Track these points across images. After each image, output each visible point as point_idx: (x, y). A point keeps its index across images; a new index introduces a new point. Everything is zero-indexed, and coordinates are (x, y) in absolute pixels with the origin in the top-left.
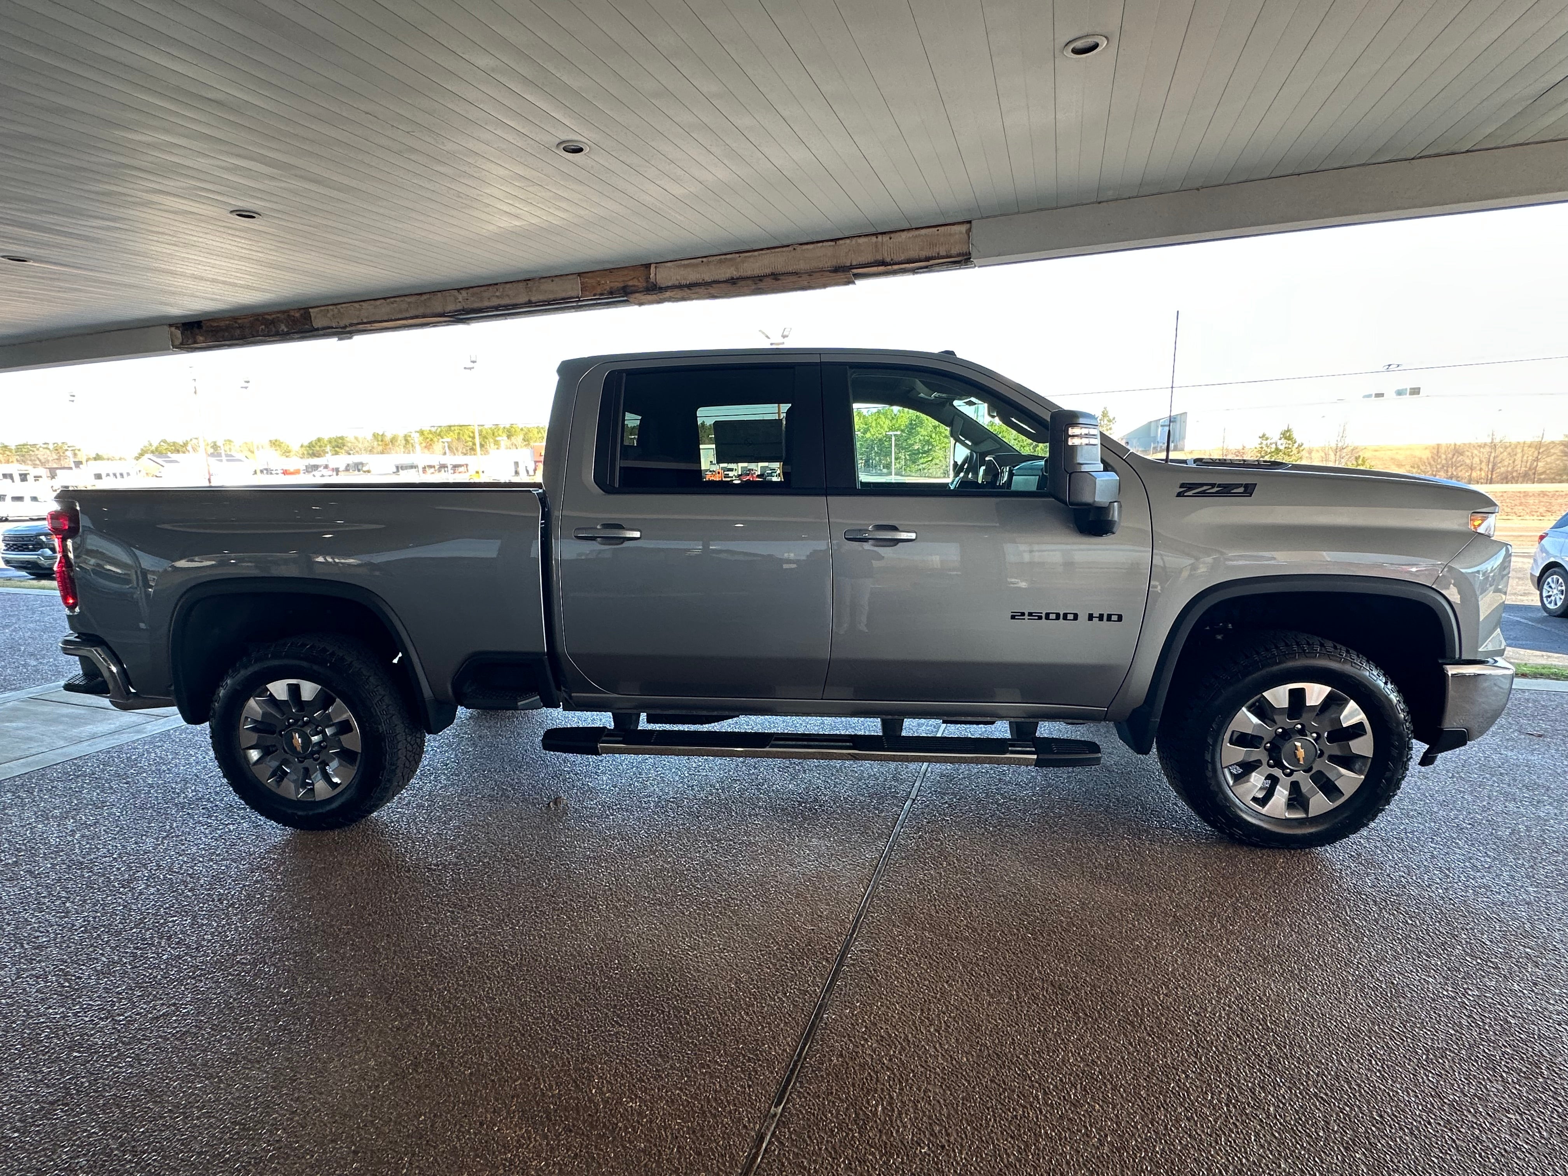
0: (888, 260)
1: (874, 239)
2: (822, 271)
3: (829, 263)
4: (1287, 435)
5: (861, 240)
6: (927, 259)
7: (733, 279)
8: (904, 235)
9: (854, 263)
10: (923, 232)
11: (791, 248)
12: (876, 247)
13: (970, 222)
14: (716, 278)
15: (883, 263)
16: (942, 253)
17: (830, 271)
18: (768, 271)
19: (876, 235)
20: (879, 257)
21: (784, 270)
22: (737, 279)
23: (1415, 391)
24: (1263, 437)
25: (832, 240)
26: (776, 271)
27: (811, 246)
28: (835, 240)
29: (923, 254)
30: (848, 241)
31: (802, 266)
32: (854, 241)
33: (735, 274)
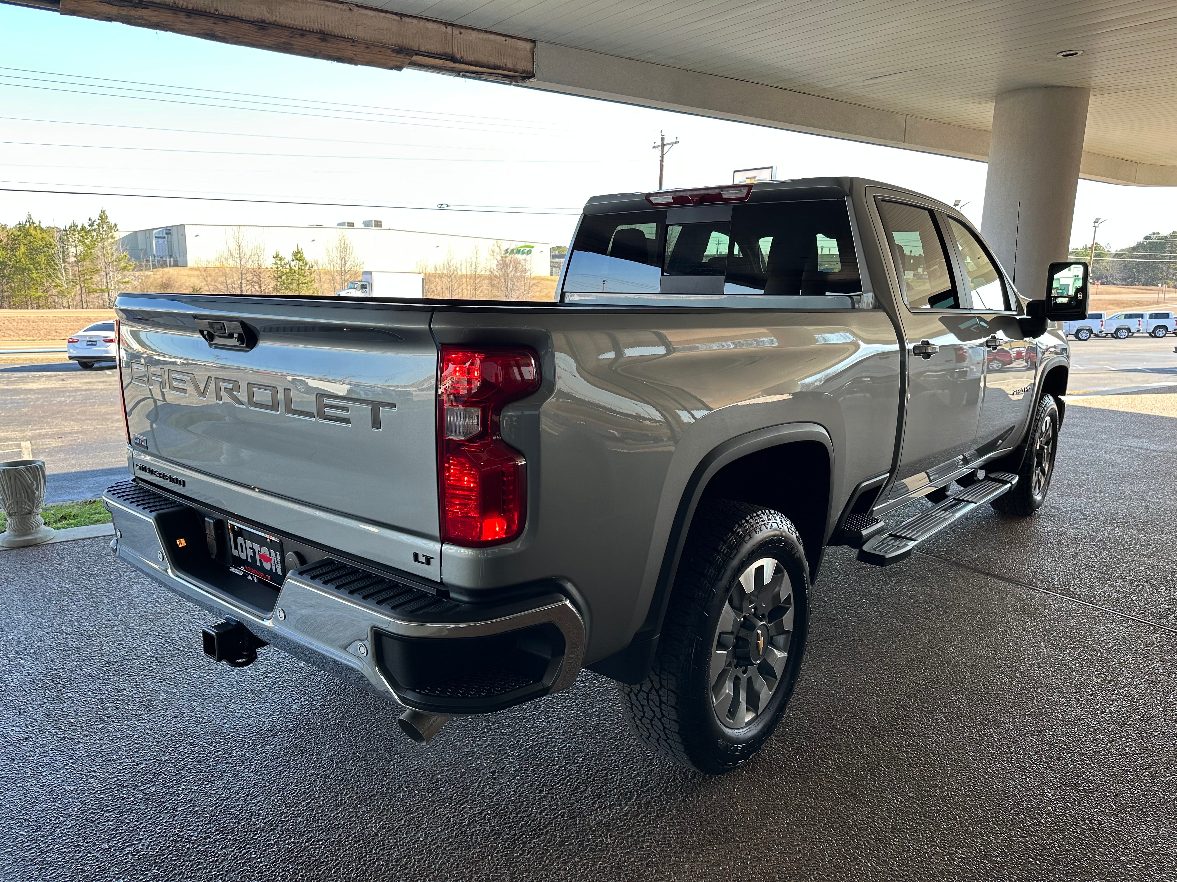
0: (458, 56)
1: (443, 28)
2: (384, 46)
3: (394, 40)
4: (298, 256)
5: (430, 25)
6: (495, 67)
7: (263, 22)
8: (474, 34)
9: (423, 49)
10: (492, 37)
11: (344, 7)
12: (446, 37)
13: (534, 42)
14: (239, 13)
15: (452, 59)
16: (510, 66)
17: (393, 50)
18: (316, 27)
19: (446, 24)
20: (449, 51)
21: (337, 32)
22: (270, 24)
23: (378, 224)
24: (276, 257)
25: (396, 14)
26: (326, 28)
27: (371, 13)
28: (402, 15)
29: (493, 61)
30: (415, 21)
31: (359, 33)
32: (422, 23)
33: (268, 17)
